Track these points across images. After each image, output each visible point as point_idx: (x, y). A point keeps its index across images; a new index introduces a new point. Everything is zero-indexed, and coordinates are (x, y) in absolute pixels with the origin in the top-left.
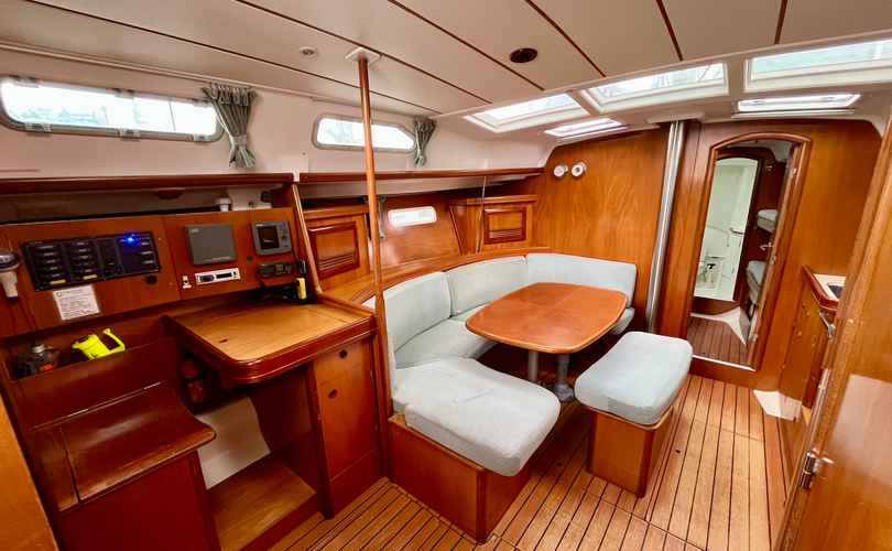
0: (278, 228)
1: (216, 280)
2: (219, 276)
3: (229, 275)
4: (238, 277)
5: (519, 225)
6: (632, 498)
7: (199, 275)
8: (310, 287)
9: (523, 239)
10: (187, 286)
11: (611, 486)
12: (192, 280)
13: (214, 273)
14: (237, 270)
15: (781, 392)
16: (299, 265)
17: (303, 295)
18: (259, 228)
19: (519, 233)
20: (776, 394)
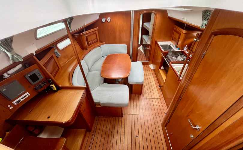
0: (36, 73)
1: (22, 100)
2: (22, 99)
3: (26, 96)
4: (29, 95)
5: (96, 37)
6: (140, 95)
7: (14, 102)
8: (57, 86)
9: (98, 41)
10: (11, 108)
11: (136, 95)
12: (13, 105)
13: (20, 98)
14: (27, 93)
15: (153, 64)
16: (49, 81)
17: (55, 89)
18: (29, 77)
19: (96, 40)
20: (152, 65)
